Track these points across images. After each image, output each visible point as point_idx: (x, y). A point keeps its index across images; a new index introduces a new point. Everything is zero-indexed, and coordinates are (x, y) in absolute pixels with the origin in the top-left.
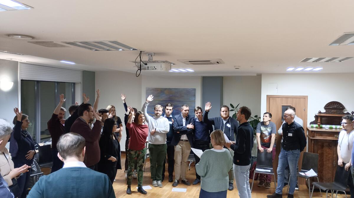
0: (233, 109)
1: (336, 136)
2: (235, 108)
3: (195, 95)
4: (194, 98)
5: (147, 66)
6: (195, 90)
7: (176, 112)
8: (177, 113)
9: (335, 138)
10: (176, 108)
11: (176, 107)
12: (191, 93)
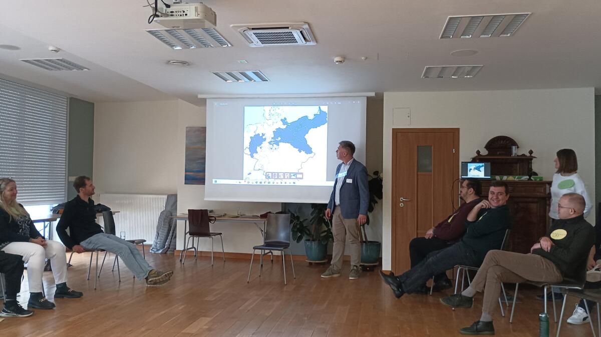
5: (169, 10)
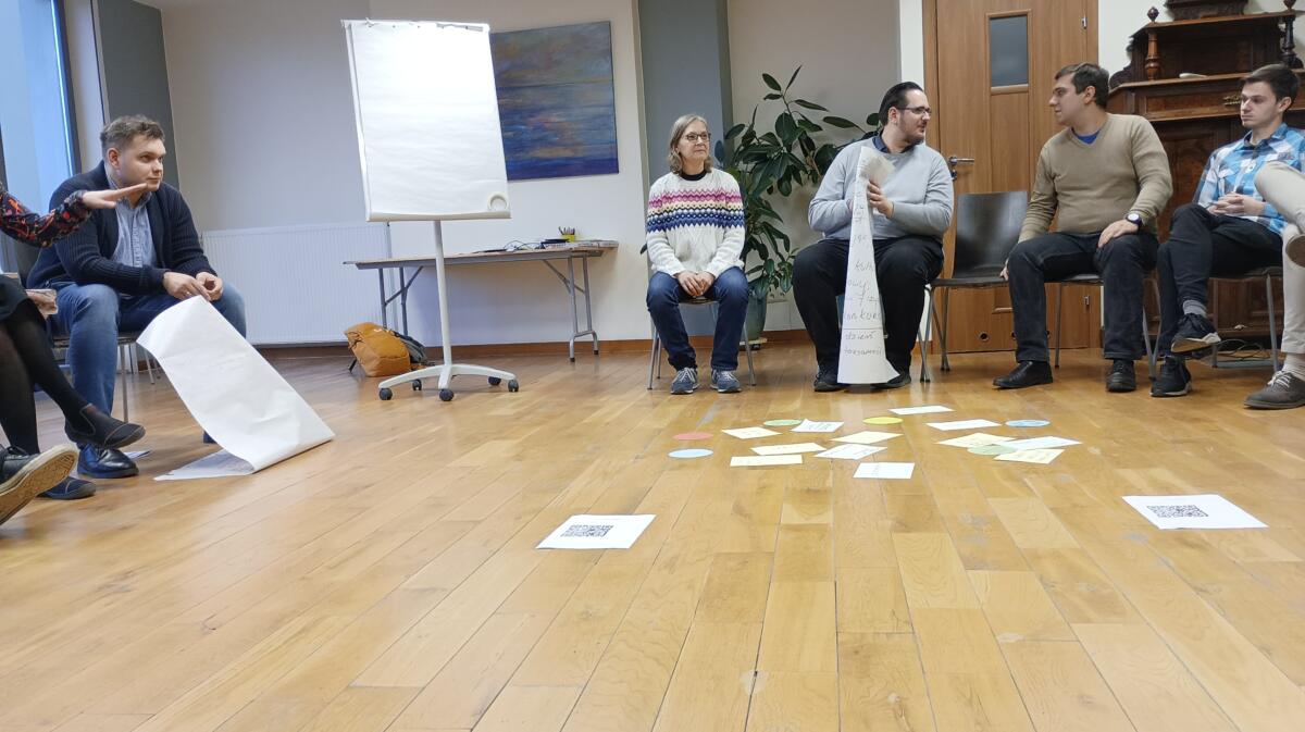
0: (777, 92)
1: (1229, 100)
2: (783, 89)
3: (609, 53)
4: (608, 65)
6: (607, 27)
7: (536, 136)
8: (540, 139)
9: (1226, 109)
10: (532, 119)
11: (531, 116)
12: (593, 43)
